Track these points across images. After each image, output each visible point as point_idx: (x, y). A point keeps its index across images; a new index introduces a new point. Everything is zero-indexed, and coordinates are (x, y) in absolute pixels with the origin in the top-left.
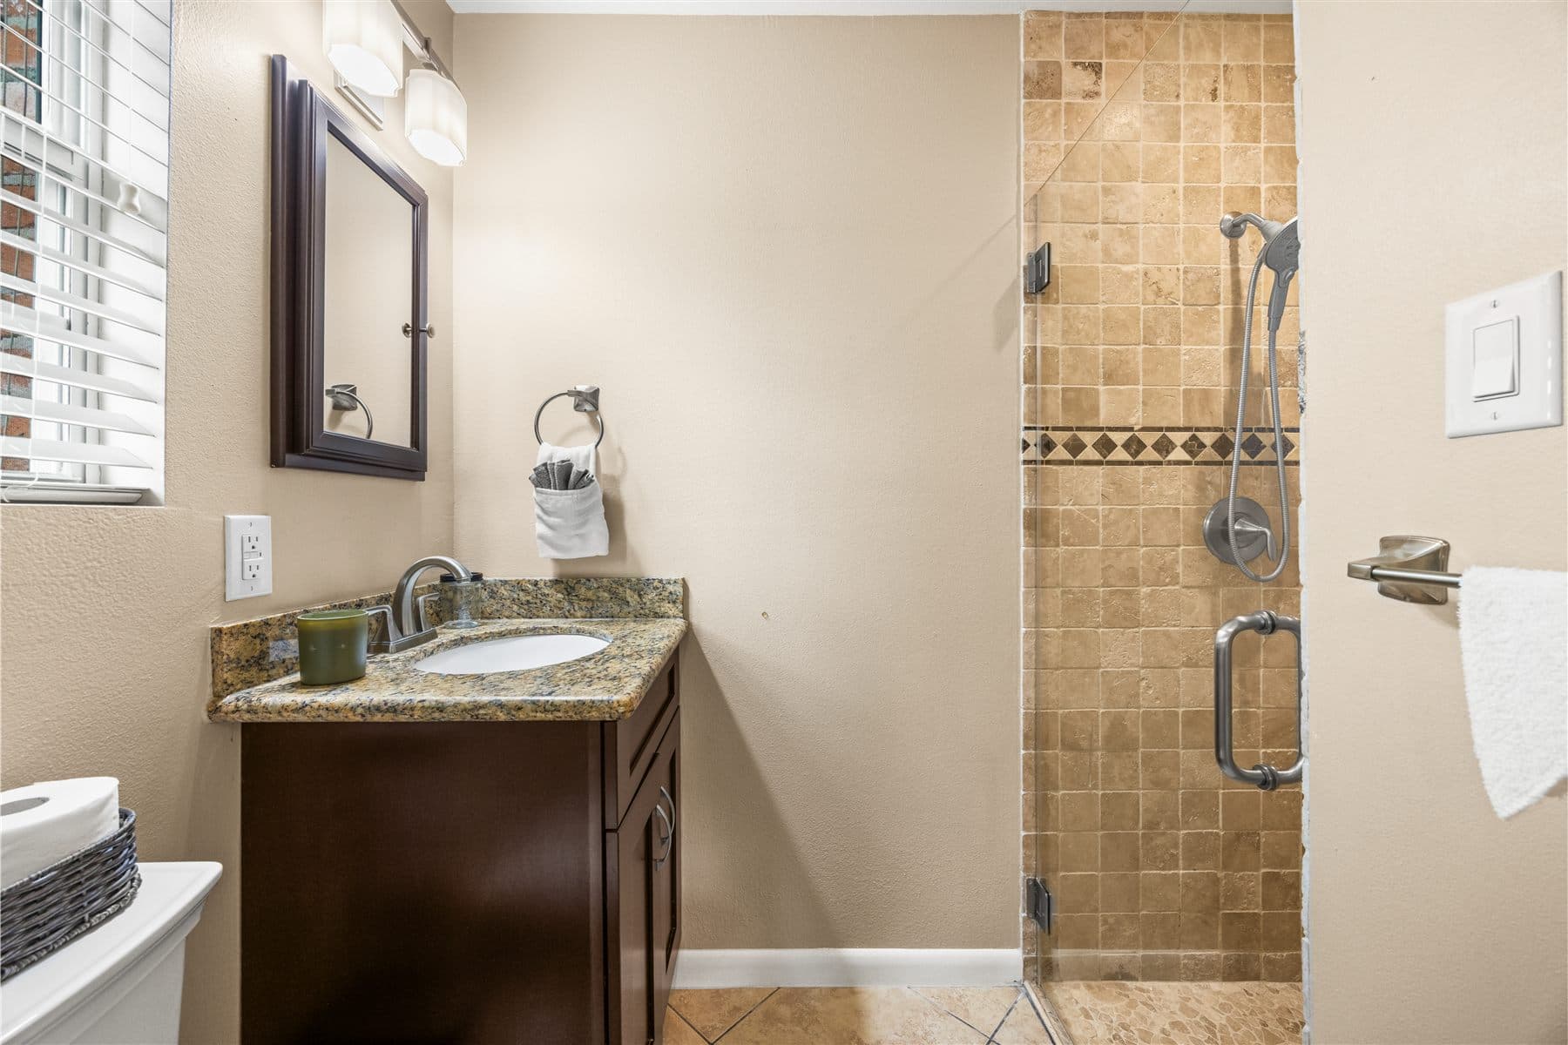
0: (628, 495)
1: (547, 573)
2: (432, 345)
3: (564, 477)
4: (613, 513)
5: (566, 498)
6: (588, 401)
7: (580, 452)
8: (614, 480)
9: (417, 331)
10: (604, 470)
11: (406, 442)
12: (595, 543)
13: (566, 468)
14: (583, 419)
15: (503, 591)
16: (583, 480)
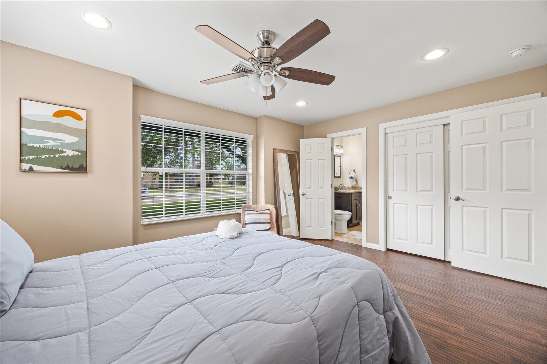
0: (358, 179)
1: (351, 186)
2: (341, 167)
3: (352, 178)
4: (356, 181)
5: (352, 179)
6: (354, 170)
7: (353, 175)
8: (357, 178)
9: (340, 167)
10: (356, 176)
11: (339, 175)
12: (355, 183)
13: (352, 177)
14: (354, 172)
15: (347, 188)
16: (353, 178)
